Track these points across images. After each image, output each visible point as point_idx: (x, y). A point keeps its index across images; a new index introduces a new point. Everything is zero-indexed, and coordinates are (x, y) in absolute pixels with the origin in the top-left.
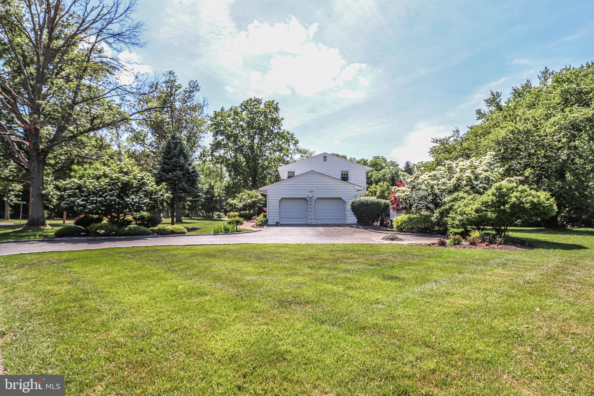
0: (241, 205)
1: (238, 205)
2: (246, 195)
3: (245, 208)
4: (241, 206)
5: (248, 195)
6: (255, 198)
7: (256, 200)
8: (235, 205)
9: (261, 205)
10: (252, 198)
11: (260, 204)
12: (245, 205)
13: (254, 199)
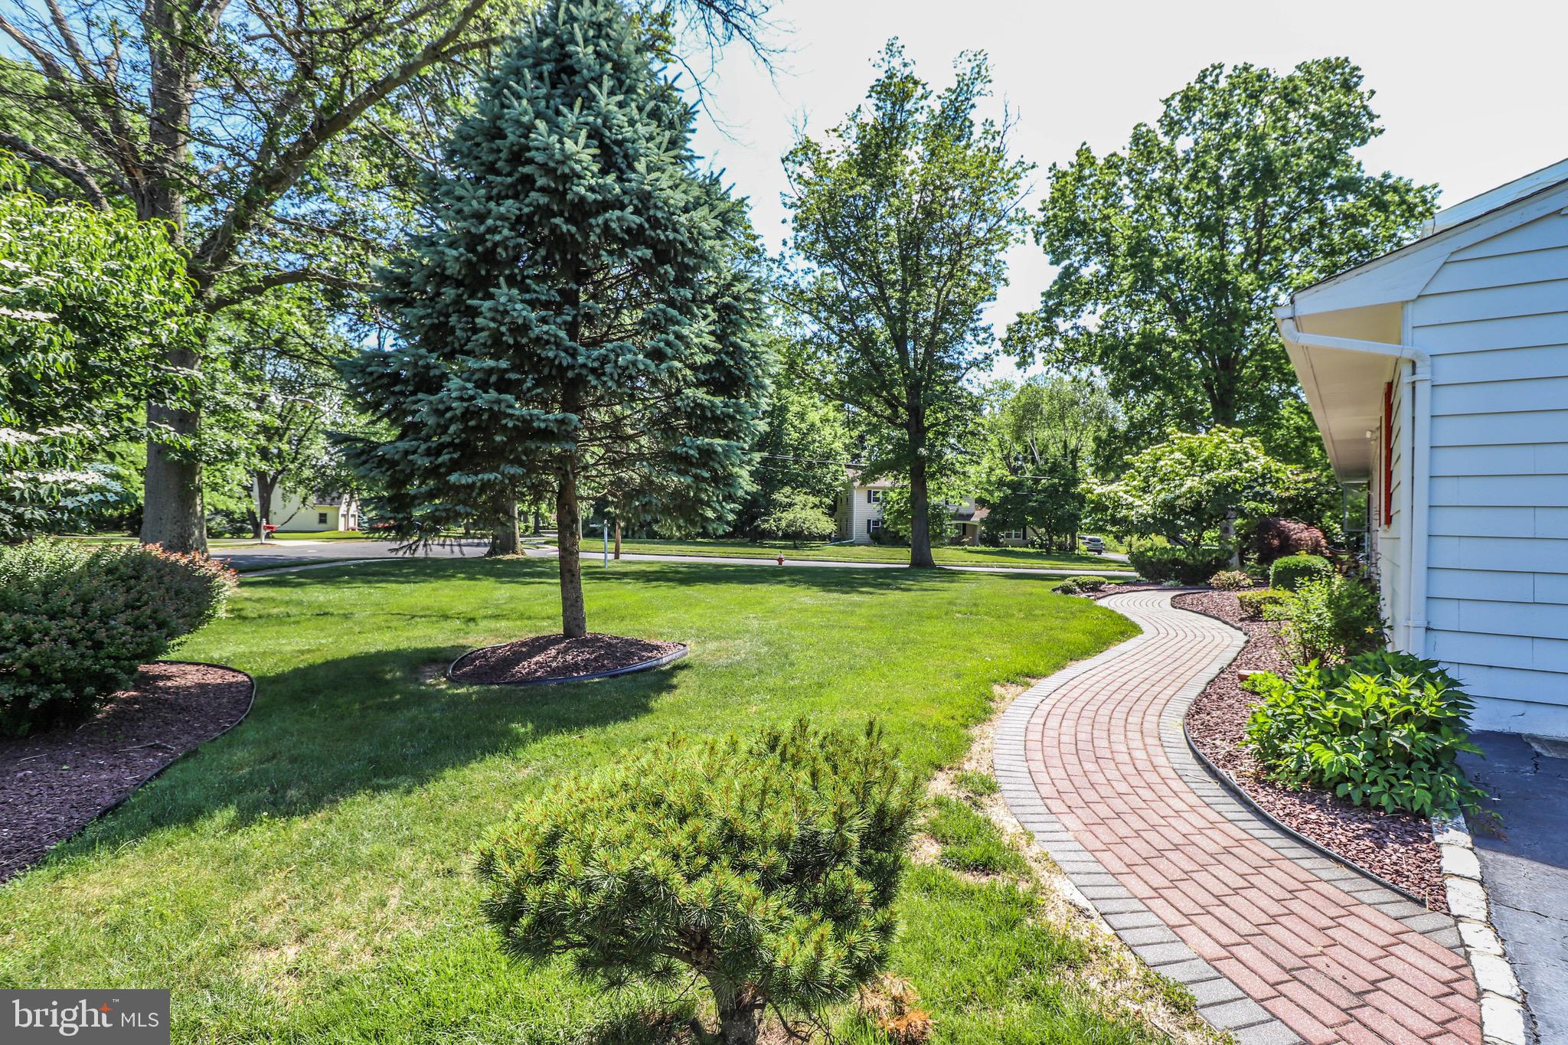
0: (1145, 506)
1: (1130, 507)
2: (1178, 455)
3: (1166, 521)
4: (1147, 510)
5: (1191, 454)
6: (1229, 468)
7: (1236, 480)
8: (1118, 504)
9: (1267, 508)
10: (1211, 469)
11: (1259, 497)
12: (1168, 506)
13: (1221, 475)
